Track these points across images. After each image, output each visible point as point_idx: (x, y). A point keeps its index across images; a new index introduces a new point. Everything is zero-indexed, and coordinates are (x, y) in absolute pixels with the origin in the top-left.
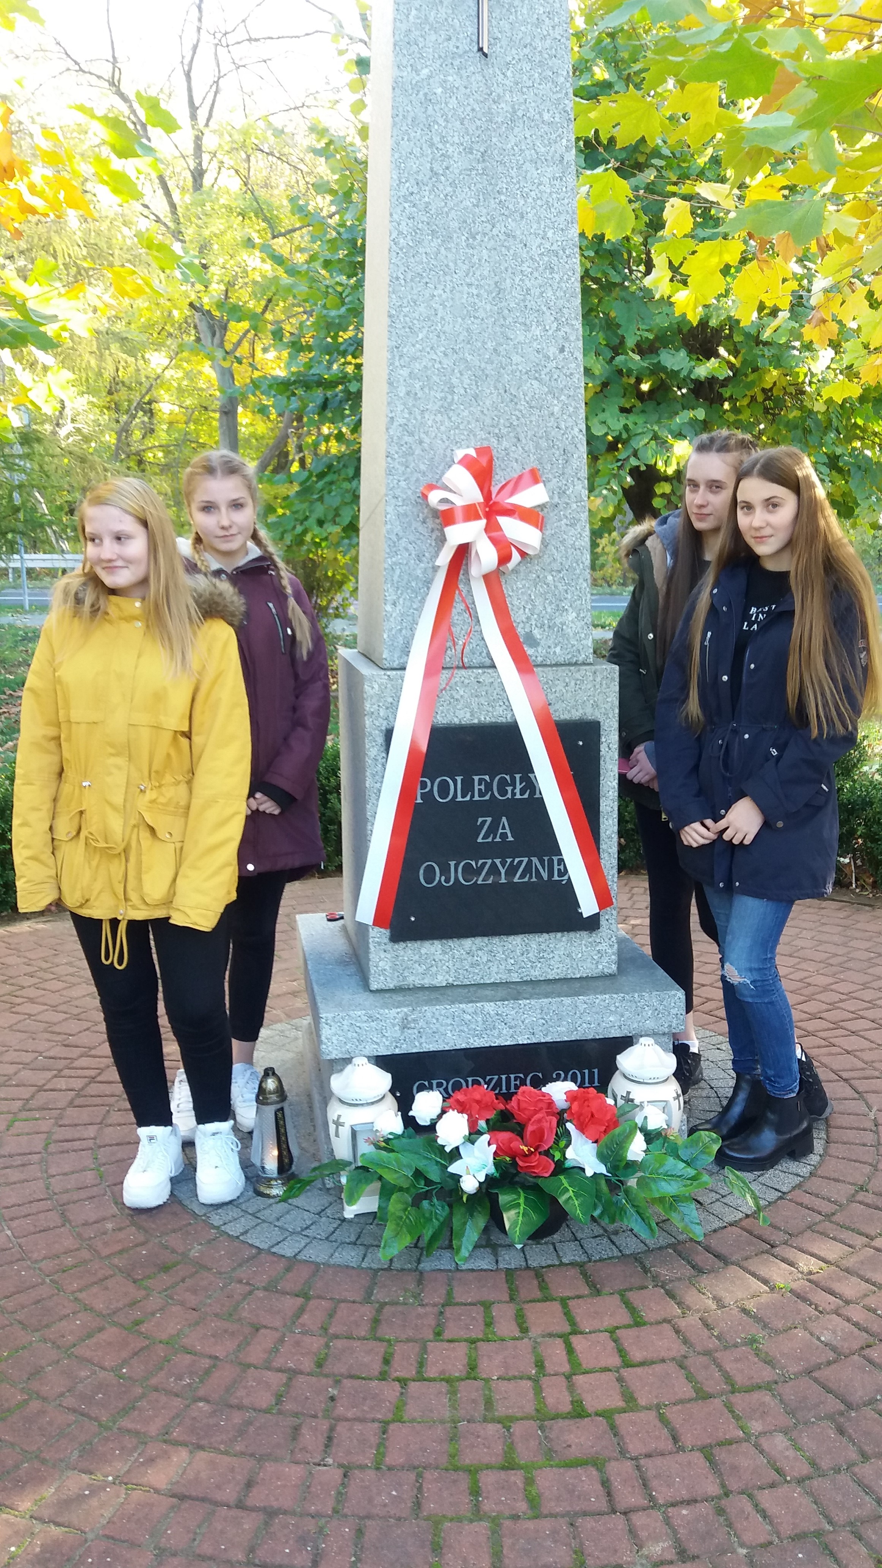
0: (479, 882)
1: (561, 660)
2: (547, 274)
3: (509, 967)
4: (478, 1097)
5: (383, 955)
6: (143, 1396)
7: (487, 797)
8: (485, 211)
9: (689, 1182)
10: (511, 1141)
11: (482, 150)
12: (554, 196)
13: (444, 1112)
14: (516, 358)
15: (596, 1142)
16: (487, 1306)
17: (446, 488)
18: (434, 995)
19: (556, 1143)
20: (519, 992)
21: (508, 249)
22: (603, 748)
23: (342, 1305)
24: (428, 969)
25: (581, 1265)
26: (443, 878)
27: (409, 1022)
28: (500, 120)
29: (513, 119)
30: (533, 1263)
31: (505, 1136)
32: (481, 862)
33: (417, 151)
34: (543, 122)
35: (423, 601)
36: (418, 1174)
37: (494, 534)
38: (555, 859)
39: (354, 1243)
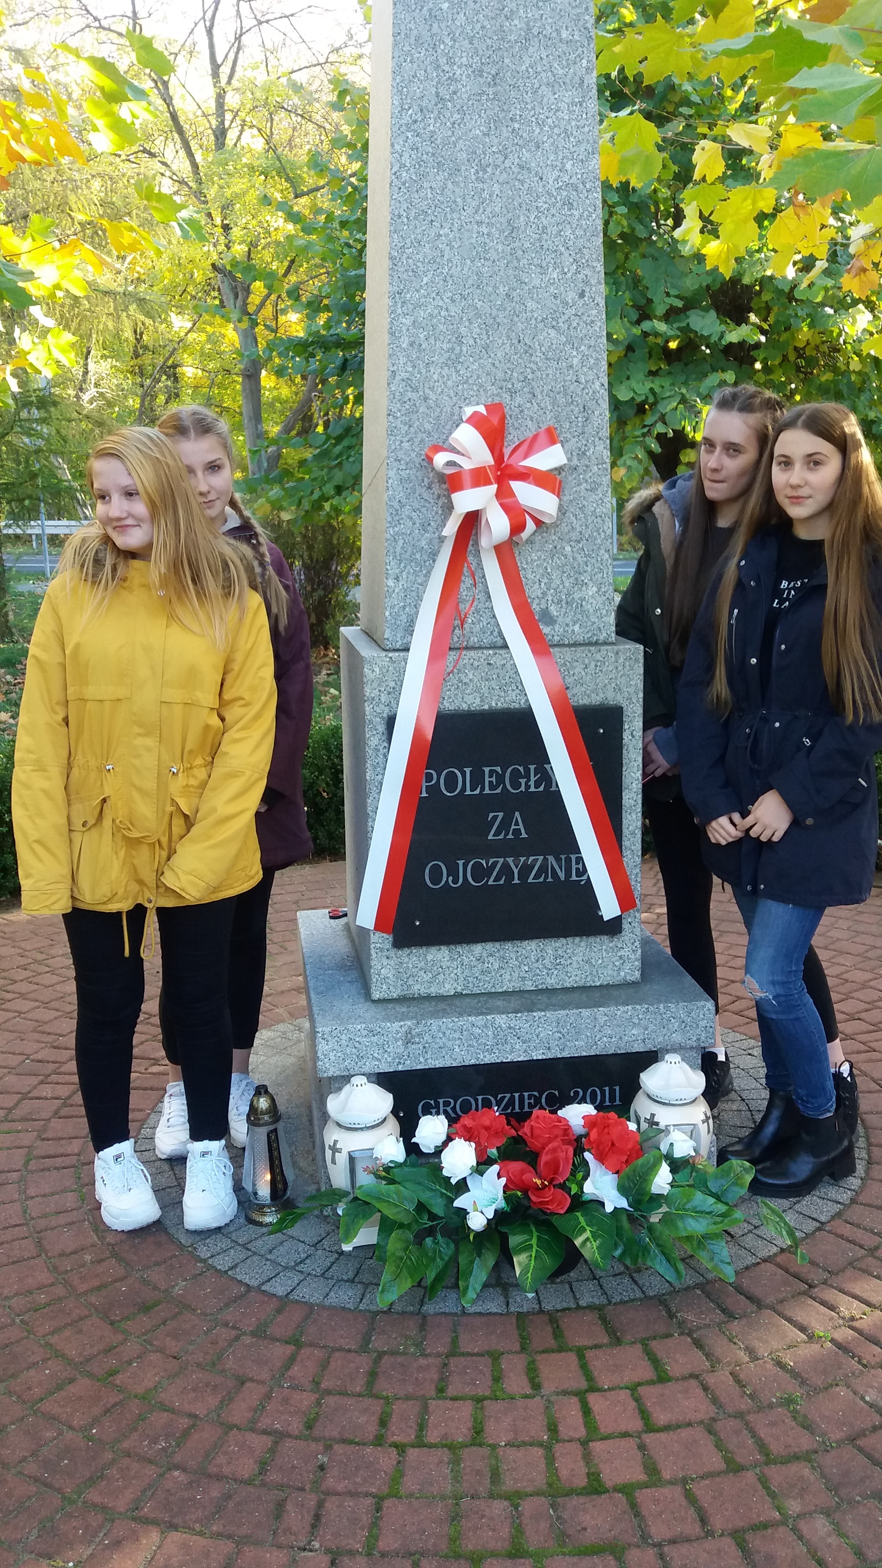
0: (491, 882)
1: (580, 639)
2: (566, 211)
3: (523, 974)
4: (487, 1123)
5: (385, 962)
6: (113, 1462)
7: (499, 791)
8: (496, 141)
9: (719, 1219)
10: (523, 1172)
11: (493, 72)
12: (573, 123)
13: (449, 1139)
14: (531, 305)
15: (617, 1172)
16: (495, 1357)
17: (453, 450)
18: (442, 1006)
19: (573, 1174)
20: (532, 1002)
21: (522, 182)
22: (626, 736)
23: (337, 1354)
24: (434, 976)
25: (600, 1308)
26: (451, 878)
27: (413, 1037)
28: (513, 38)
29: (527, 38)
30: (547, 1306)
31: (516, 1166)
32: (491, 861)
33: (421, 74)
34: (561, 40)
35: (428, 575)
36: (421, 1207)
37: (505, 501)
38: (573, 857)
39: (352, 1281)
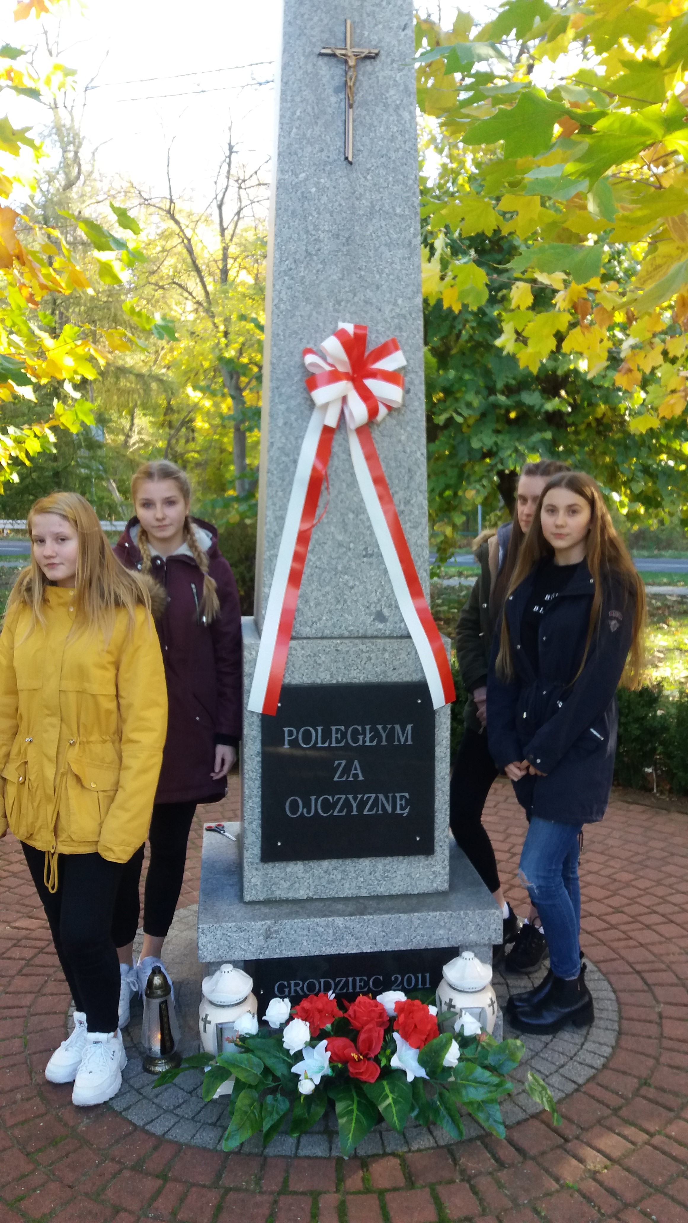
0: (335, 813)
1: (405, 633)
3: (358, 884)
4: (320, 1005)
5: (255, 873)
7: (342, 744)
8: (348, 283)
9: (493, 1089)
10: (345, 1047)
11: (347, 235)
12: (404, 272)
13: (291, 1018)
15: (418, 1048)
16: (315, 1196)
18: (296, 908)
19: (383, 1050)
20: (365, 907)
21: (366, 312)
23: (194, 1189)
24: (292, 885)
25: (400, 1155)
26: (305, 810)
27: (271, 933)
28: (361, 212)
29: (372, 212)
31: (340, 1042)
32: (337, 797)
33: (295, 236)
34: (396, 215)
36: (267, 1071)
38: (398, 796)
39: (214, 1124)
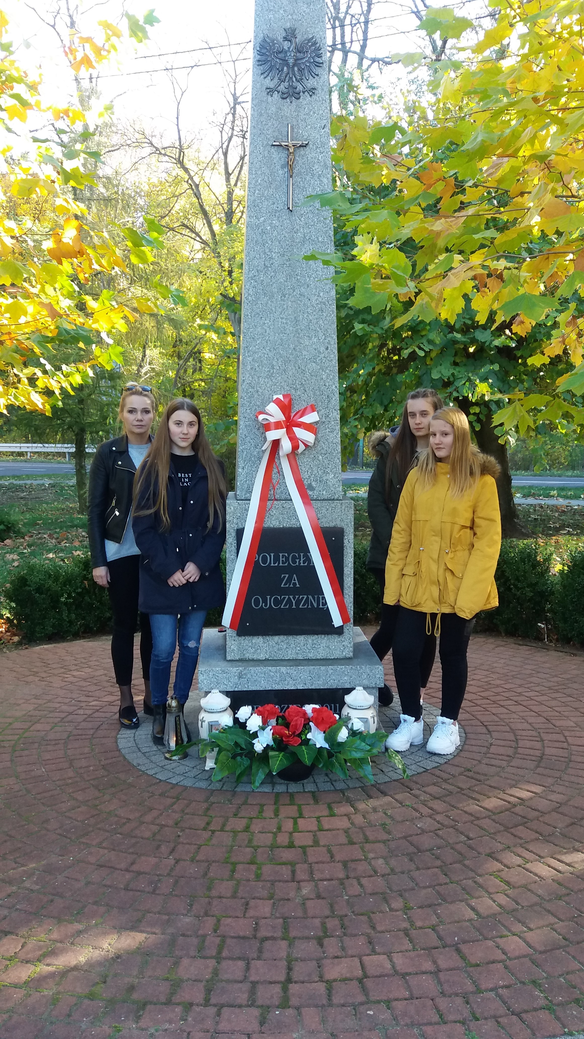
0: (282, 607)
1: (326, 497)
2: (320, 313)
3: (297, 651)
4: (269, 709)
5: (233, 642)
6: (93, 831)
7: (286, 564)
8: (290, 284)
9: (366, 752)
10: (282, 729)
11: (289, 255)
13: (251, 715)
14: (304, 353)
15: (324, 732)
16: (262, 806)
17: (267, 414)
18: (258, 663)
19: (303, 730)
20: (300, 664)
21: (301, 301)
22: (346, 542)
24: (256, 650)
25: (313, 793)
26: (264, 604)
27: (242, 675)
28: (298, 241)
29: (304, 241)
30: (290, 791)
31: (279, 727)
32: (283, 597)
33: (258, 256)
35: (258, 467)
36: (236, 744)
37: (291, 436)
38: (321, 597)
